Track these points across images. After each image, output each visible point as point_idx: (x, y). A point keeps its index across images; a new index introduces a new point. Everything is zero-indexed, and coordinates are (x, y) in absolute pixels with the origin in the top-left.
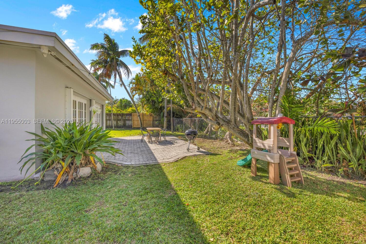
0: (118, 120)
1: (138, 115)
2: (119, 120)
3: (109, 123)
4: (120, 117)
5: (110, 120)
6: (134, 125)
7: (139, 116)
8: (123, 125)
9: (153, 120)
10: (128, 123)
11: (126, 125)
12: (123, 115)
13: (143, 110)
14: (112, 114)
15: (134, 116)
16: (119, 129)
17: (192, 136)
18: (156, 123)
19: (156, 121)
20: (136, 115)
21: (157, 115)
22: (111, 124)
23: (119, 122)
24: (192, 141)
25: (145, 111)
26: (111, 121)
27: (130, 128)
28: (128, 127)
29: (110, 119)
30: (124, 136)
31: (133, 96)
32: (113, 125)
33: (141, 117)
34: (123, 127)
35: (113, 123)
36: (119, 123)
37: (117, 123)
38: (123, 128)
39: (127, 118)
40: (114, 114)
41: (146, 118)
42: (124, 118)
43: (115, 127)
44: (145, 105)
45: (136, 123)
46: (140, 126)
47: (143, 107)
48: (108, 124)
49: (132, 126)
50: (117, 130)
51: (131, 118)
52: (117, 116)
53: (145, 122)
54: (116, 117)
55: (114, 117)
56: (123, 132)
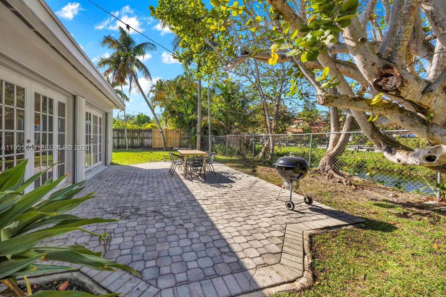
0: (133, 138)
1: (160, 131)
2: (135, 138)
3: (122, 142)
4: (136, 133)
5: (122, 138)
6: (154, 145)
7: (162, 132)
8: (140, 144)
9: (180, 138)
10: (146, 142)
11: (144, 145)
12: (140, 131)
13: (167, 126)
14: (126, 130)
15: (154, 132)
16: (135, 150)
17: (296, 173)
18: (185, 141)
19: (185, 139)
20: (158, 131)
21: (186, 132)
22: (124, 143)
23: (134, 140)
24: (295, 183)
25: (169, 126)
26: (124, 140)
27: (149, 148)
28: (146, 148)
29: (123, 136)
30: (140, 162)
31: (154, 107)
32: (127, 145)
33: (164, 133)
34: (140, 147)
35: (127, 142)
36: (135, 142)
37: (132, 141)
38: (140, 149)
39: (145, 136)
40: (128, 130)
41: (170, 135)
42: (141, 135)
43: (129, 147)
44: (169, 118)
45: (157, 142)
46: (163, 146)
47: (166, 121)
48: (120, 144)
49: (152, 146)
50: (132, 151)
51: (150, 136)
52: (133, 132)
53: (169, 140)
54: (130, 134)
55: (128, 134)
56: (140, 154)
